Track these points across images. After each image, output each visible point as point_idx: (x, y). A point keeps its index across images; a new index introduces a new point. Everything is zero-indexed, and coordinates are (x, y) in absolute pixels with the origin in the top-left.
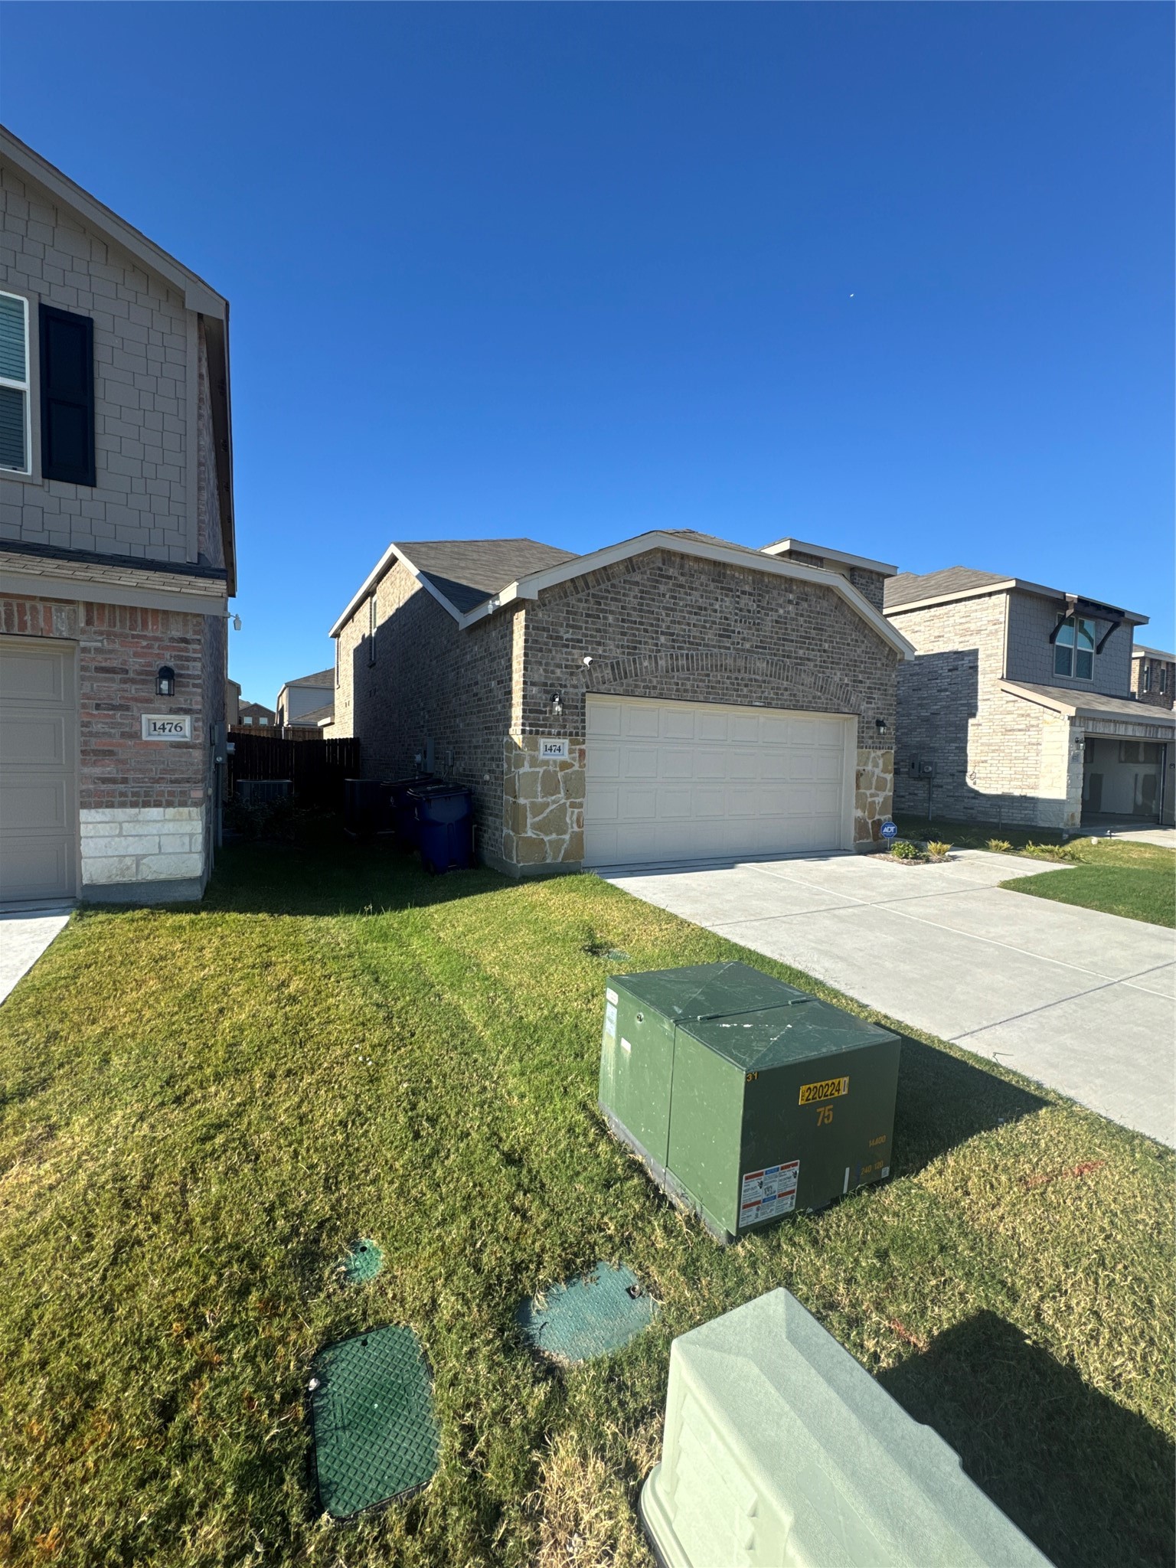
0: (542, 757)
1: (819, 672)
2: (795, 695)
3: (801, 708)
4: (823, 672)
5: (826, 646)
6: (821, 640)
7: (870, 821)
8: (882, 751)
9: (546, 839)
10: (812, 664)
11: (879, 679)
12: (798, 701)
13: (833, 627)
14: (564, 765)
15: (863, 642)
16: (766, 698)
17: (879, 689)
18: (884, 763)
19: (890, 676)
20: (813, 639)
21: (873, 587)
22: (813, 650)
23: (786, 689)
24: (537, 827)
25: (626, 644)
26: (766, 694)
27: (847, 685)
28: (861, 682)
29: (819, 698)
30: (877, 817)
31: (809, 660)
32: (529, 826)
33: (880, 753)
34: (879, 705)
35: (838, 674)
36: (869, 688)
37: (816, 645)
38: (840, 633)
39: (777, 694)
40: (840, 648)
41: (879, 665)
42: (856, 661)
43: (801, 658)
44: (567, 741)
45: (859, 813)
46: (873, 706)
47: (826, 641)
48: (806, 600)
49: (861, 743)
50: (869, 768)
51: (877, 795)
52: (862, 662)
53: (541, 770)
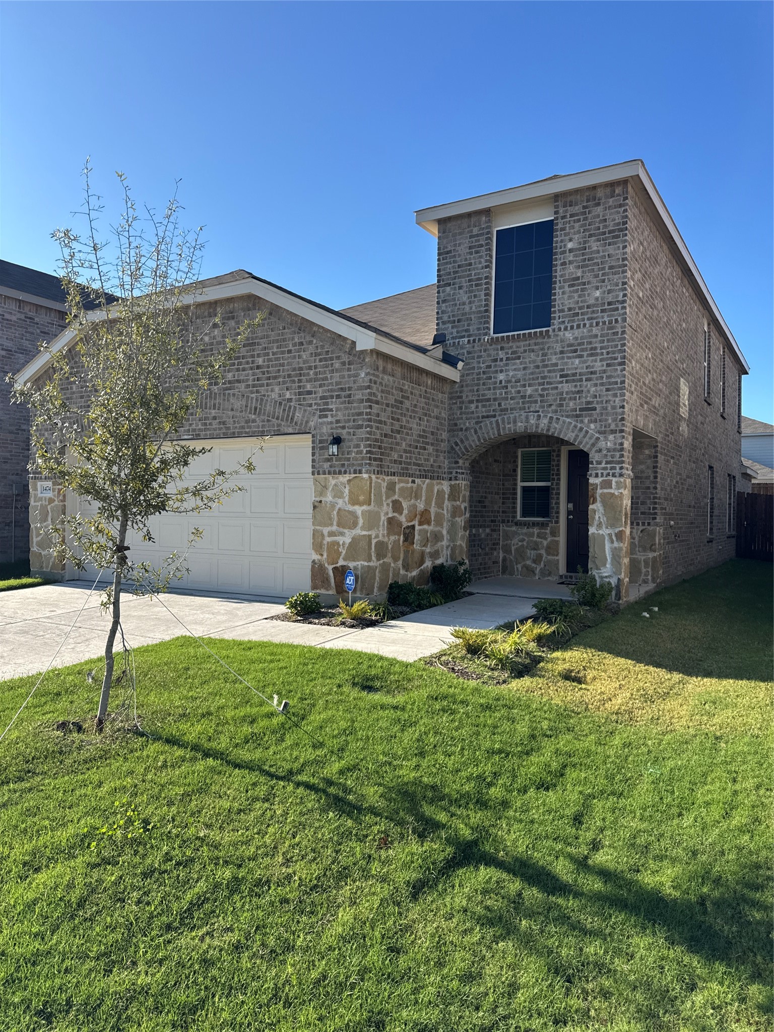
0: (40, 495)
1: (252, 392)
2: (224, 423)
3: (233, 436)
4: (257, 392)
5: (260, 361)
6: (253, 356)
7: (330, 568)
8: (347, 477)
9: (43, 553)
10: (243, 385)
11: (337, 384)
12: (228, 428)
13: (268, 336)
14: (51, 501)
15: (310, 342)
16: (194, 430)
17: (338, 397)
18: (350, 492)
19: (357, 375)
20: (243, 357)
22: (244, 370)
23: (215, 418)
24: (40, 545)
25: (83, 404)
26: (194, 426)
27: (290, 400)
28: (309, 393)
29: (254, 421)
30: (341, 563)
31: (239, 381)
32: (35, 543)
33: (344, 478)
34: (340, 416)
35: (277, 389)
36: (322, 398)
37: (248, 363)
38: (277, 341)
39: (205, 424)
40: (277, 359)
41: (337, 365)
42: (301, 369)
43: (230, 382)
44: (51, 483)
45: (316, 557)
46: (329, 419)
47: (259, 356)
48: (233, 318)
49: (316, 470)
50: (329, 498)
51: (342, 534)
52: (310, 368)
53: (39, 504)
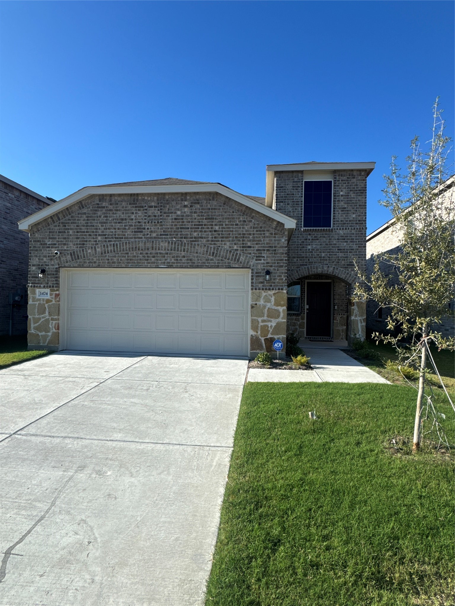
0: (37, 297)
1: (211, 244)
2: (191, 260)
3: (197, 267)
4: (215, 244)
5: (217, 228)
6: (212, 225)
7: (263, 339)
8: (274, 292)
9: (40, 334)
10: (205, 240)
11: (267, 244)
12: (194, 263)
13: (222, 215)
14: (48, 301)
15: (251, 221)
16: (169, 263)
17: (268, 250)
18: (275, 299)
19: (280, 240)
20: (205, 225)
21: (354, 180)
22: (205, 232)
23: (184, 257)
24: (36, 328)
25: (79, 243)
26: (168, 261)
27: (237, 250)
28: (250, 247)
29: (212, 260)
30: (270, 336)
31: (202, 238)
32: (32, 328)
33: (271, 292)
34: (269, 260)
35: (228, 244)
36: (257, 250)
37: (208, 228)
38: (229, 218)
39: (177, 260)
40: (229, 228)
41: (267, 234)
42: (244, 234)
43: (195, 238)
44: (49, 290)
45: (254, 333)
46: (262, 261)
47: (216, 225)
48: (199, 203)
49: (254, 287)
50: (262, 302)
51: (271, 321)
52: (250, 234)
53: (37, 303)
